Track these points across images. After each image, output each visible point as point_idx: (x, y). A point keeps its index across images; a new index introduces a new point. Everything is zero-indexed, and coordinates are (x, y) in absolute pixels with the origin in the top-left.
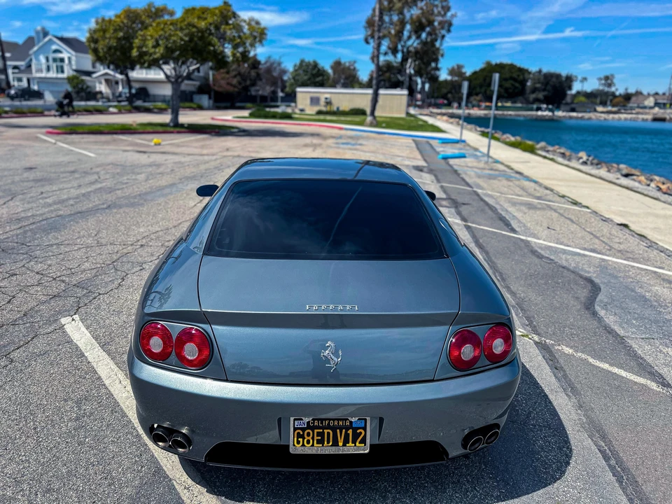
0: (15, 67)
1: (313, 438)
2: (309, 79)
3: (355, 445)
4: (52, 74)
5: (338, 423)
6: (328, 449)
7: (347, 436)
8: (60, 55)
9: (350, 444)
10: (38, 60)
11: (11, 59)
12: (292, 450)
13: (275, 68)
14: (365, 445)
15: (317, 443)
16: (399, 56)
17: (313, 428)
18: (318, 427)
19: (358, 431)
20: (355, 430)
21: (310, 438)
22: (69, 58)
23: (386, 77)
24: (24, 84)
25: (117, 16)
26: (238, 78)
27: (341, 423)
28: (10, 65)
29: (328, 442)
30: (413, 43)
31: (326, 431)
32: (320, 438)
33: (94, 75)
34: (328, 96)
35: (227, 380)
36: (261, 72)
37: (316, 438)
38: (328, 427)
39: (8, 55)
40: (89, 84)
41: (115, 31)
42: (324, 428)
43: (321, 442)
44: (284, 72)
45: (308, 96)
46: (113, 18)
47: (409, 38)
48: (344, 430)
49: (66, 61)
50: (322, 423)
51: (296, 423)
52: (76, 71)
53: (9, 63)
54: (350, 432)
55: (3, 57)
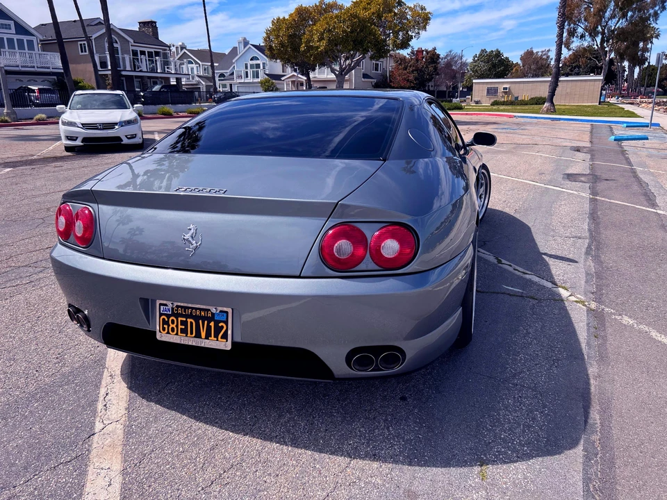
0: (221, 75)
1: (177, 326)
2: (490, 70)
3: (217, 340)
4: (250, 80)
5: (200, 313)
6: (190, 341)
7: (209, 328)
8: (258, 62)
9: (212, 338)
10: (239, 66)
11: (218, 68)
12: (158, 337)
13: (456, 62)
14: (227, 341)
15: (181, 333)
16: (599, 39)
17: (177, 316)
18: (182, 315)
19: (220, 325)
20: (217, 323)
21: (174, 326)
22: (264, 64)
23: (582, 64)
24: (228, 89)
25: (291, 15)
26: (416, 74)
27: (203, 313)
28: (217, 74)
29: (192, 333)
30: (617, 24)
31: (189, 320)
32: (183, 327)
33: (283, 79)
34: (507, 86)
35: (103, 258)
36: (439, 66)
37: (180, 327)
38: (190, 316)
39: (216, 64)
40: (279, 86)
41: (288, 29)
42: (187, 316)
43: (184, 331)
44: (465, 64)
45: (486, 87)
46: (287, 17)
47: (613, 17)
48: (206, 322)
49: (262, 67)
50: (185, 311)
51: (162, 309)
52: (267, 75)
53: (216, 72)
54: (212, 324)
55: (212, 66)
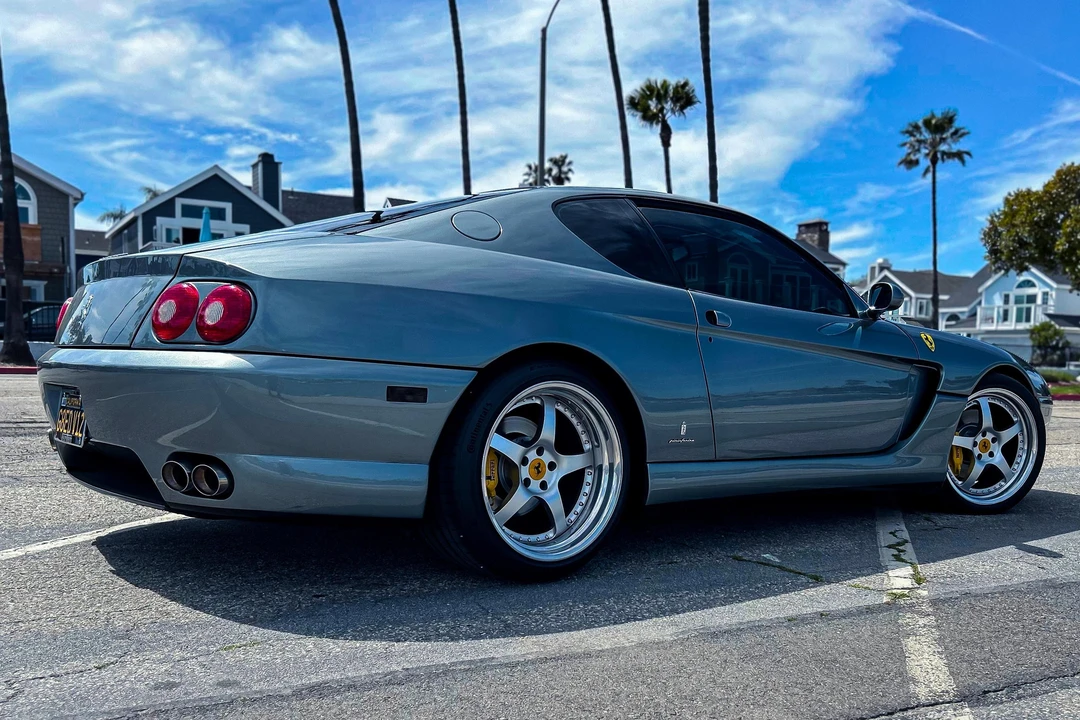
0: (953, 317)
4: (1011, 325)
8: (1030, 291)
10: (989, 301)
11: (947, 304)
22: (1045, 294)
28: (944, 314)
39: (943, 297)
40: (1069, 339)
49: (1039, 301)
52: (1049, 316)
53: (942, 310)
55: (935, 302)
